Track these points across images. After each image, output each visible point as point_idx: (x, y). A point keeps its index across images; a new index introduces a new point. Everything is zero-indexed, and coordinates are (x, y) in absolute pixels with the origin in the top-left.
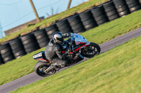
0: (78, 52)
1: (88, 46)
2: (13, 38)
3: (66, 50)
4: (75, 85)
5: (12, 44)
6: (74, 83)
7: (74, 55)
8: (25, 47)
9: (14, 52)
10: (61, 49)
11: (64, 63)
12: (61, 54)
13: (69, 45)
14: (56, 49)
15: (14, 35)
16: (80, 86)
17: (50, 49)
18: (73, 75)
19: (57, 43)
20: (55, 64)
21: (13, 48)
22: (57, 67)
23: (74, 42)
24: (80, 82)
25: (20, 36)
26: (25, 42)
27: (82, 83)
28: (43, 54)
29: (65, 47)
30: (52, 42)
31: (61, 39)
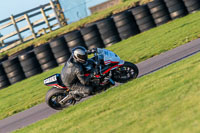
0: (107, 75)
1: (121, 66)
2: (102, 17)
3: (90, 72)
4: (188, 85)
5: (100, 26)
6: (188, 82)
7: (102, 79)
8: (119, 30)
9: (102, 37)
10: (84, 71)
11: (87, 91)
12: (84, 78)
13: (94, 65)
14: (77, 71)
15: (103, 14)
16: (195, 87)
17: (69, 71)
18: (186, 71)
19: (78, 63)
20: (75, 92)
21: (101, 32)
22: (77, 96)
24: (196, 81)
25: (111, 14)
26: (119, 24)
27: (197, 83)
28: (59, 78)
29: (89, 68)
30: (72, 61)
31: (84, 57)
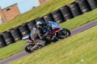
0: (54, 35)
7: (51, 37)
17: (34, 32)
23: (51, 28)
29: (45, 31)
30: (36, 27)
